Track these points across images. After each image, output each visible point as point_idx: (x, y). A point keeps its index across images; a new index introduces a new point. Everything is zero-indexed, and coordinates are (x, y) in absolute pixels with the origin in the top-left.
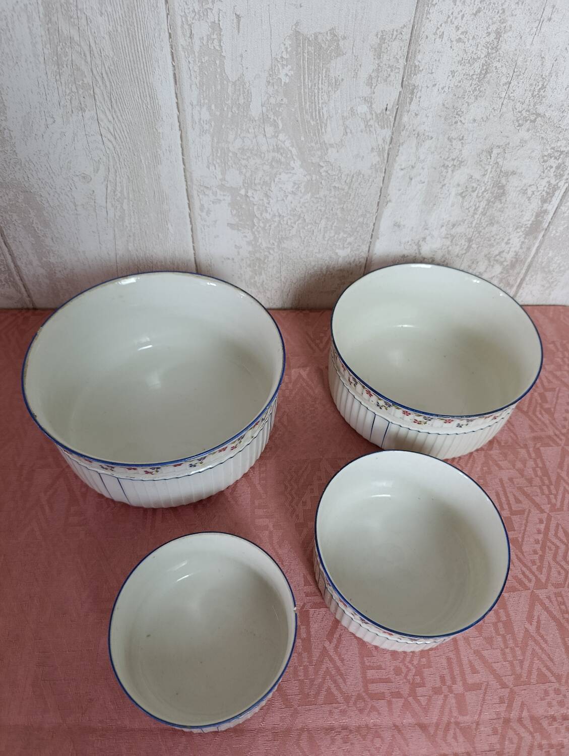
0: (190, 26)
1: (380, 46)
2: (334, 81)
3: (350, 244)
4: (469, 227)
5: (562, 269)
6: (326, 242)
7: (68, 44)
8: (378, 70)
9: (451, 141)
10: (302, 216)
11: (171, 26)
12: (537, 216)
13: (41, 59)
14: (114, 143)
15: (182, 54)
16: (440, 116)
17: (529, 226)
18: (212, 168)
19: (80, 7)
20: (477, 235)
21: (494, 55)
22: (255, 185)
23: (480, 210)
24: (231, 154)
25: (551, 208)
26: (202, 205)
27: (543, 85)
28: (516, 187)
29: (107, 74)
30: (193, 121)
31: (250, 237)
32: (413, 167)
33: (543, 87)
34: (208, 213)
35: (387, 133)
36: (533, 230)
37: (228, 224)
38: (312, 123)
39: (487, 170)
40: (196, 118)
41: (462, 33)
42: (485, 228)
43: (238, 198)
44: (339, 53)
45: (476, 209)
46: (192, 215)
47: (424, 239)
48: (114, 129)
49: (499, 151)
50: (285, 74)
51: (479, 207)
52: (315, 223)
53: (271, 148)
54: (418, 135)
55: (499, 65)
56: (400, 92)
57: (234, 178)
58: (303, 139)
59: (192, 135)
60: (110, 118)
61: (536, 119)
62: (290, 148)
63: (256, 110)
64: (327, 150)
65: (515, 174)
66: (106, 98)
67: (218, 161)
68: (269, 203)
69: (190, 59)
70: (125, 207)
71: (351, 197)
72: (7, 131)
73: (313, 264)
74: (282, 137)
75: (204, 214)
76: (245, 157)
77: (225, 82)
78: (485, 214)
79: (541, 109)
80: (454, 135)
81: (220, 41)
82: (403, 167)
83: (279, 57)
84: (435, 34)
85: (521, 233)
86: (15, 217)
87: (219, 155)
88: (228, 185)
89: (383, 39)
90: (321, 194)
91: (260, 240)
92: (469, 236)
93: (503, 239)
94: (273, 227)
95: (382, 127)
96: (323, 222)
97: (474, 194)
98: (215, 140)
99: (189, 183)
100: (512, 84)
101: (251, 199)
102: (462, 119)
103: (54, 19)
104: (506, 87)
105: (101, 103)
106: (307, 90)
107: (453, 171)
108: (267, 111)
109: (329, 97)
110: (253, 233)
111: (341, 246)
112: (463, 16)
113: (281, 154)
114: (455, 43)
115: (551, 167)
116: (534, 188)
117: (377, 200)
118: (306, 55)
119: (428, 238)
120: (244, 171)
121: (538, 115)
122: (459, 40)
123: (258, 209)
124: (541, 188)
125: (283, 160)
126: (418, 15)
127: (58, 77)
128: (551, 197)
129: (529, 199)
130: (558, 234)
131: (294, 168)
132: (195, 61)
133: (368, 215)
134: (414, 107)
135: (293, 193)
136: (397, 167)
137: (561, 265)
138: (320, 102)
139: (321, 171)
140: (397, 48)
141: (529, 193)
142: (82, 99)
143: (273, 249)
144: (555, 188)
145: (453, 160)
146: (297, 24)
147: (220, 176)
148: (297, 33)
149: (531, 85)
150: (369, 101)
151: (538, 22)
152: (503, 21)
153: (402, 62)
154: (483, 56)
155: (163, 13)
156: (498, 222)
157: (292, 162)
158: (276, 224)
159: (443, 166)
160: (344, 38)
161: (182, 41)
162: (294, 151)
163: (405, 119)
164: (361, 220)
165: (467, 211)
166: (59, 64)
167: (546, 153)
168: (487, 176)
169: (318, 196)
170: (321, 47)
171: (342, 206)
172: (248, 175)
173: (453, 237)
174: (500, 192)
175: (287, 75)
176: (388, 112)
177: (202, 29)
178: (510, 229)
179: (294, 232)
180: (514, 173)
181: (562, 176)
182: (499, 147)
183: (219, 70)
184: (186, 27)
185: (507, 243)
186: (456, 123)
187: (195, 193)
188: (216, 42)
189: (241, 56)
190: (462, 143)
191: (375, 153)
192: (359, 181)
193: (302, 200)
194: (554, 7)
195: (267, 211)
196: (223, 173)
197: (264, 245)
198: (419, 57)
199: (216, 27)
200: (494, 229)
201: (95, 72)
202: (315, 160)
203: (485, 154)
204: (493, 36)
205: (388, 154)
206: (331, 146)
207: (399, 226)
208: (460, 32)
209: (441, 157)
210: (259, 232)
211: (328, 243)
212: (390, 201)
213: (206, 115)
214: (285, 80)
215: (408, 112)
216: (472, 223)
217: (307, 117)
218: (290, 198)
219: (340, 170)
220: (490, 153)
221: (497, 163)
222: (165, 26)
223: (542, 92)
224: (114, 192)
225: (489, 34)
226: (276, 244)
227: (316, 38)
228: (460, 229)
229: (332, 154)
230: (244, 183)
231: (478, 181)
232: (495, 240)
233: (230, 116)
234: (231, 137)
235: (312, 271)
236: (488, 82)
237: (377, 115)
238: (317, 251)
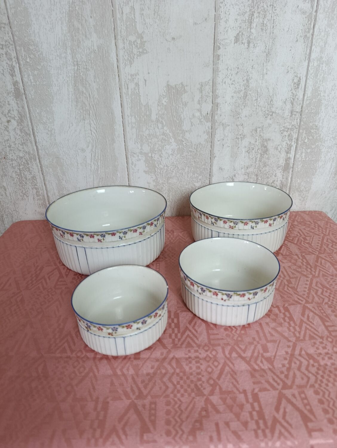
0: (127, 85)
1: (201, 88)
2: (184, 103)
3: (200, 179)
4: (255, 168)
5: (307, 189)
6: (189, 179)
7: (82, 94)
8: (202, 97)
9: (238, 126)
10: (177, 166)
11: (120, 85)
12: (286, 161)
13: (71, 100)
14: (96, 134)
15: (124, 95)
16: (231, 115)
17: (283, 166)
18: (136, 144)
19: (87, 80)
20: (260, 172)
21: (248, 89)
22: (155, 151)
23: (258, 159)
24: (144, 137)
25: (292, 155)
26: (133, 162)
27: (271, 99)
28: (272, 146)
29: (95, 105)
30: (129, 123)
31: (154, 178)
32: (223, 139)
33: (272, 100)
34: (135, 166)
35: (209, 124)
36: (286, 168)
37: (144, 171)
38: (177, 121)
39: (256, 139)
40: (130, 122)
41: (233, 81)
42: (262, 169)
43: (148, 158)
44: (185, 91)
45: (256, 159)
46: (128, 167)
47: (235, 175)
48: (96, 128)
49: (260, 129)
50: (164, 101)
51: (257, 157)
52: (183, 169)
53: (161, 133)
54: (223, 124)
55: (251, 93)
56: (212, 106)
57: (146, 149)
58: (174, 129)
59: (128, 129)
60: (95, 123)
61: (272, 114)
62: (169, 133)
63: (154, 117)
64: (185, 133)
65: (270, 140)
66: (94, 114)
67: (139, 140)
68: (161, 160)
69: (128, 98)
70: (99, 164)
71: (198, 156)
72: (53, 130)
73: (184, 191)
74: (165, 128)
75: (133, 166)
76: (150, 138)
77: (141, 106)
78: (261, 161)
79: (273, 110)
80: (238, 123)
81: (139, 90)
82: (219, 140)
83: (162, 95)
84: (222, 82)
85: (281, 170)
86: (51, 170)
87: (139, 138)
88: (143, 152)
89: (202, 85)
90: (185, 154)
91: (159, 179)
92: (256, 173)
93: (273, 174)
94: (164, 172)
95: (207, 122)
96: (187, 169)
97: (254, 151)
98: (138, 131)
99: (127, 151)
100: (258, 100)
101: (154, 158)
102: (240, 116)
103: (77, 85)
104: (256, 101)
105: (92, 116)
106: (174, 108)
107: (241, 140)
108: (159, 117)
109: (183, 110)
110: (155, 175)
111: (196, 181)
112: (232, 75)
113: (166, 136)
114: (231, 85)
115: (286, 136)
116: (281, 146)
117: (210, 156)
118: (172, 93)
119: (237, 175)
120: (150, 145)
121: (273, 112)
122: (232, 84)
123: (157, 163)
124: (284, 146)
125: (166, 139)
126: (214, 76)
127: (76, 107)
128: (290, 150)
129: (280, 152)
130: (299, 170)
131: (171, 143)
132: (129, 98)
133: (207, 164)
134: (219, 112)
135: (172, 155)
136: (216, 139)
137: (306, 187)
138: (180, 112)
139: (183, 143)
140: (208, 89)
141: (279, 149)
142: (84, 115)
143: (165, 184)
144: (291, 146)
145: (240, 135)
146: (168, 82)
147: (140, 148)
148: (168, 85)
149: (266, 100)
150: (200, 110)
151: (262, 75)
152: (248, 76)
153: (211, 94)
154: (243, 89)
155: (117, 80)
156: (268, 165)
157: (170, 140)
158: (165, 170)
159: (237, 138)
160: (187, 86)
161: (124, 91)
162: (171, 134)
163: (216, 117)
164: (204, 167)
165: (252, 160)
166: (77, 102)
167: (281, 129)
168: (258, 142)
169: (183, 155)
170: (178, 90)
171: (194, 160)
172: (152, 146)
173: (248, 174)
174: (265, 150)
175: (165, 101)
176: (208, 115)
177: (132, 86)
178: (275, 169)
179: (174, 174)
180: (269, 140)
181: (292, 140)
182: (259, 128)
183: (138, 101)
184: (126, 85)
185: (275, 176)
186: (238, 118)
187: (129, 156)
188: (137, 90)
189: (147, 95)
190: (243, 127)
191: (206, 134)
192: (200, 147)
193: (176, 158)
194: (267, 69)
195: (161, 164)
196: (141, 146)
197: (161, 182)
198: (217, 91)
199: (137, 85)
200: (267, 168)
201: (90, 104)
202: (180, 138)
203: (254, 131)
204: (245, 81)
205: (211, 134)
206: (187, 131)
207: (222, 169)
208: (232, 81)
209: (235, 134)
210: (158, 175)
211: (190, 180)
212: (216, 156)
213: (134, 120)
214: (165, 104)
215: (217, 114)
216: (256, 166)
217: (175, 119)
218: (171, 157)
219: (191, 143)
220: (256, 131)
221: (260, 135)
222: (118, 85)
223: (272, 102)
224: (95, 157)
225: (244, 81)
226: (166, 181)
227: (176, 86)
228: (251, 170)
229: (187, 135)
230: (150, 150)
231: (254, 144)
232: (269, 175)
233: (143, 120)
234: (144, 129)
235: (184, 195)
236: (248, 100)
237: (204, 116)
238: (185, 184)
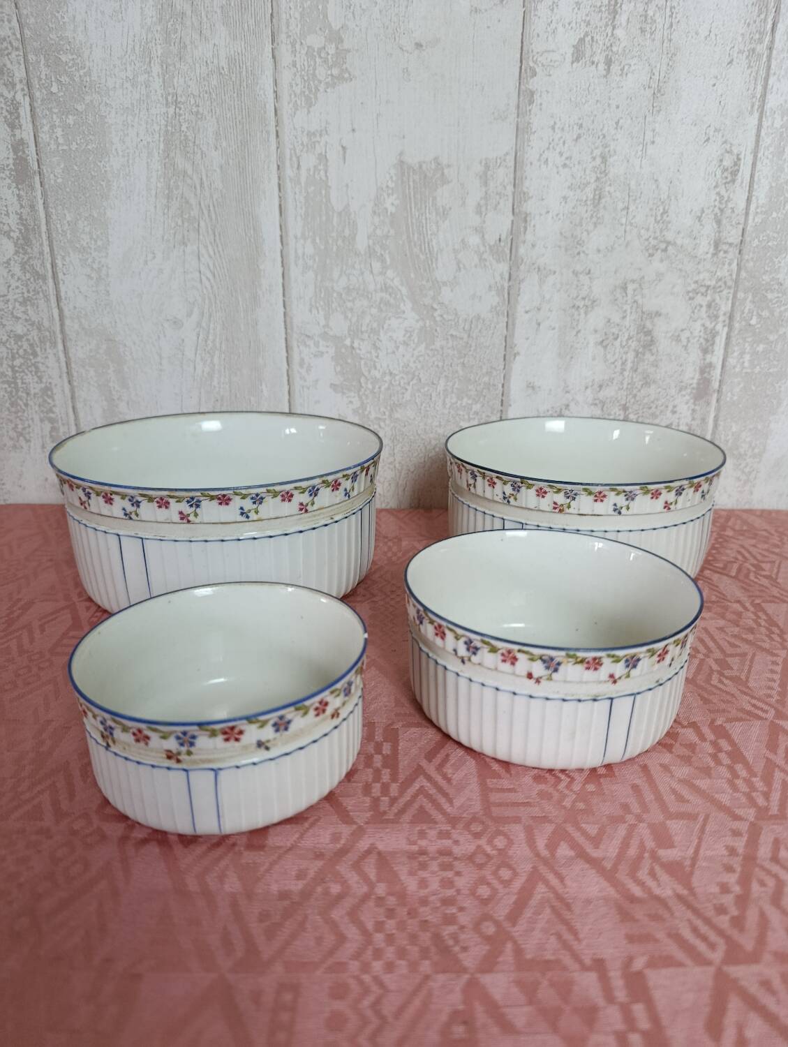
0: (298, 158)
1: (485, 173)
2: (441, 210)
3: (476, 413)
4: (620, 389)
5: (756, 451)
6: (446, 411)
7: (181, 177)
8: (486, 197)
9: (576, 276)
10: (417, 374)
11: (280, 158)
12: (702, 371)
13: (153, 192)
14: (212, 281)
15: (288, 185)
16: (560, 247)
17: (695, 386)
18: (314, 311)
19: (197, 142)
20: (633, 400)
21: (604, 179)
22: (362, 332)
23: (629, 365)
24: (335, 295)
25: (716, 358)
26: (302, 360)
27: (664, 209)
28: (667, 332)
29: (214, 206)
30: (297, 256)
31: (357, 403)
32: (539, 309)
33: (665, 212)
34: (308, 370)
35: (503, 268)
36: (702, 391)
37: (331, 384)
38: (422, 257)
39: (625, 311)
40: (300, 252)
41: (567, 158)
42: (639, 391)
43: (343, 350)
44: (444, 180)
45: (623, 364)
46: (290, 373)
47: (567, 406)
48: (214, 265)
49: (635, 286)
50: (391, 203)
51: (626, 360)
52: (433, 384)
53: (379, 286)
54: (539, 268)
55: (612, 189)
56: (513, 221)
57: (339, 325)
58: (412, 276)
59: (294, 272)
60: (212, 253)
61: (666, 248)
62: (400, 287)
63: (361, 243)
64: (440, 288)
65: (660, 315)
66: (210, 232)
67: (322, 303)
68: (377, 357)
69: (297, 190)
70: (216, 360)
71: (472, 349)
72: (105, 268)
73: (433, 442)
74: (390, 273)
75: (303, 371)
76: (351, 298)
77: (331, 213)
78: (636, 371)
79: (670, 236)
80: (579, 268)
81: (326, 172)
82: (527, 309)
83: (384, 186)
84: (539, 160)
85: (687, 397)
86: (92, 373)
87: (322, 295)
88: (331, 333)
89: (487, 167)
90: (438, 344)
91: (368, 409)
92: (623, 402)
93: (667, 407)
94: (383, 389)
95: (498, 261)
96: (442, 382)
97: (617, 343)
98: (319, 278)
99: (289, 331)
100: (631, 210)
101: (358, 351)
102: (584, 249)
103: (172, 155)
104: (624, 212)
105: (204, 236)
106: (414, 221)
107: (586, 313)
108: (374, 244)
109: (438, 227)
110: (360, 397)
111: (466, 417)
112: (564, 143)
113: (390, 294)
114: (561, 169)
115: (701, 306)
116: (687, 334)
117: (503, 353)
118: (411, 183)
119: (572, 405)
120: (350, 315)
121: (668, 243)
122: (565, 166)
123: (366, 364)
124: (696, 333)
125: (392, 301)
126: (519, 143)
127: (166, 211)
128: (713, 344)
129: (686, 347)
130: (735, 398)
131: (404, 312)
132: (300, 192)
133: (495, 373)
134: (529, 237)
135: (406, 344)
136: (520, 309)
137: (753, 445)
138: (429, 233)
139: (436, 314)
140: (503, 175)
141: (684, 336)
142: (186, 233)
143: (384, 420)
144: (714, 334)
145: (584, 299)
146: (401, 154)
147: (323, 322)
148: (401, 163)
149: (651, 210)
150: (480, 231)
151: (641, 145)
152: (606, 146)
153: (510, 188)
154: (592, 181)
155: (274, 147)
156: (654, 382)
157: (402, 305)
158: (386, 385)
159: (574, 306)
160: (449, 166)
161: (289, 172)
162: (404, 290)
163: (522, 251)
164: (486, 379)
165: (613, 366)
166: (169, 197)
167: (690, 289)
168: (628, 318)
169: (433, 347)
170: (425, 176)
171: (462, 360)
172: (354, 320)
173: (603, 403)
174: (648, 341)
175: (393, 204)
176: (502, 244)
177: (309, 160)
178: (673, 391)
179: (407, 396)
180: (658, 314)
181: (717, 317)
182: (633, 281)
183: (324, 200)
184: (294, 159)
185: (674, 412)
186: (579, 253)
187: (294, 344)
188: (322, 173)
189: (347, 186)
190: (590, 278)
191: (493, 293)
192: (479, 327)
193: (416, 353)
194: (654, 131)
195: (376, 368)
196: (327, 318)
197: (373, 416)
198: (527, 183)
199: (323, 158)
200: (652, 390)
201: (202, 204)
202: (427, 301)
203: (618, 291)
204: (598, 161)
205: (509, 294)
206: (445, 284)
207: (533, 388)
208: (563, 158)
209: (569, 296)
210: (367, 396)
211: (449, 413)
212: (518, 353)
213: (310, 250)
214: (391, 209)
215: (524, 242)
216: (622, 383)
217: (416, 250)
218: (402, 349)
219: (456, 314)
220: (625, 288)
221: (635, 302)
222: (274, 158)
223: (665, 216)
224: (206, 341)
225: (594, 159)
226: (387, 413)
227: (420, 167)
228: (609, 392)
229: (446, 291)
230: (349, 330)
231: (618, 325)
232: (656, 407)
233: (335, 249)
234: (336, 274)
235: (433, 453)
236: (605, 208)
237: (490, 247)
238: (438, 423)
